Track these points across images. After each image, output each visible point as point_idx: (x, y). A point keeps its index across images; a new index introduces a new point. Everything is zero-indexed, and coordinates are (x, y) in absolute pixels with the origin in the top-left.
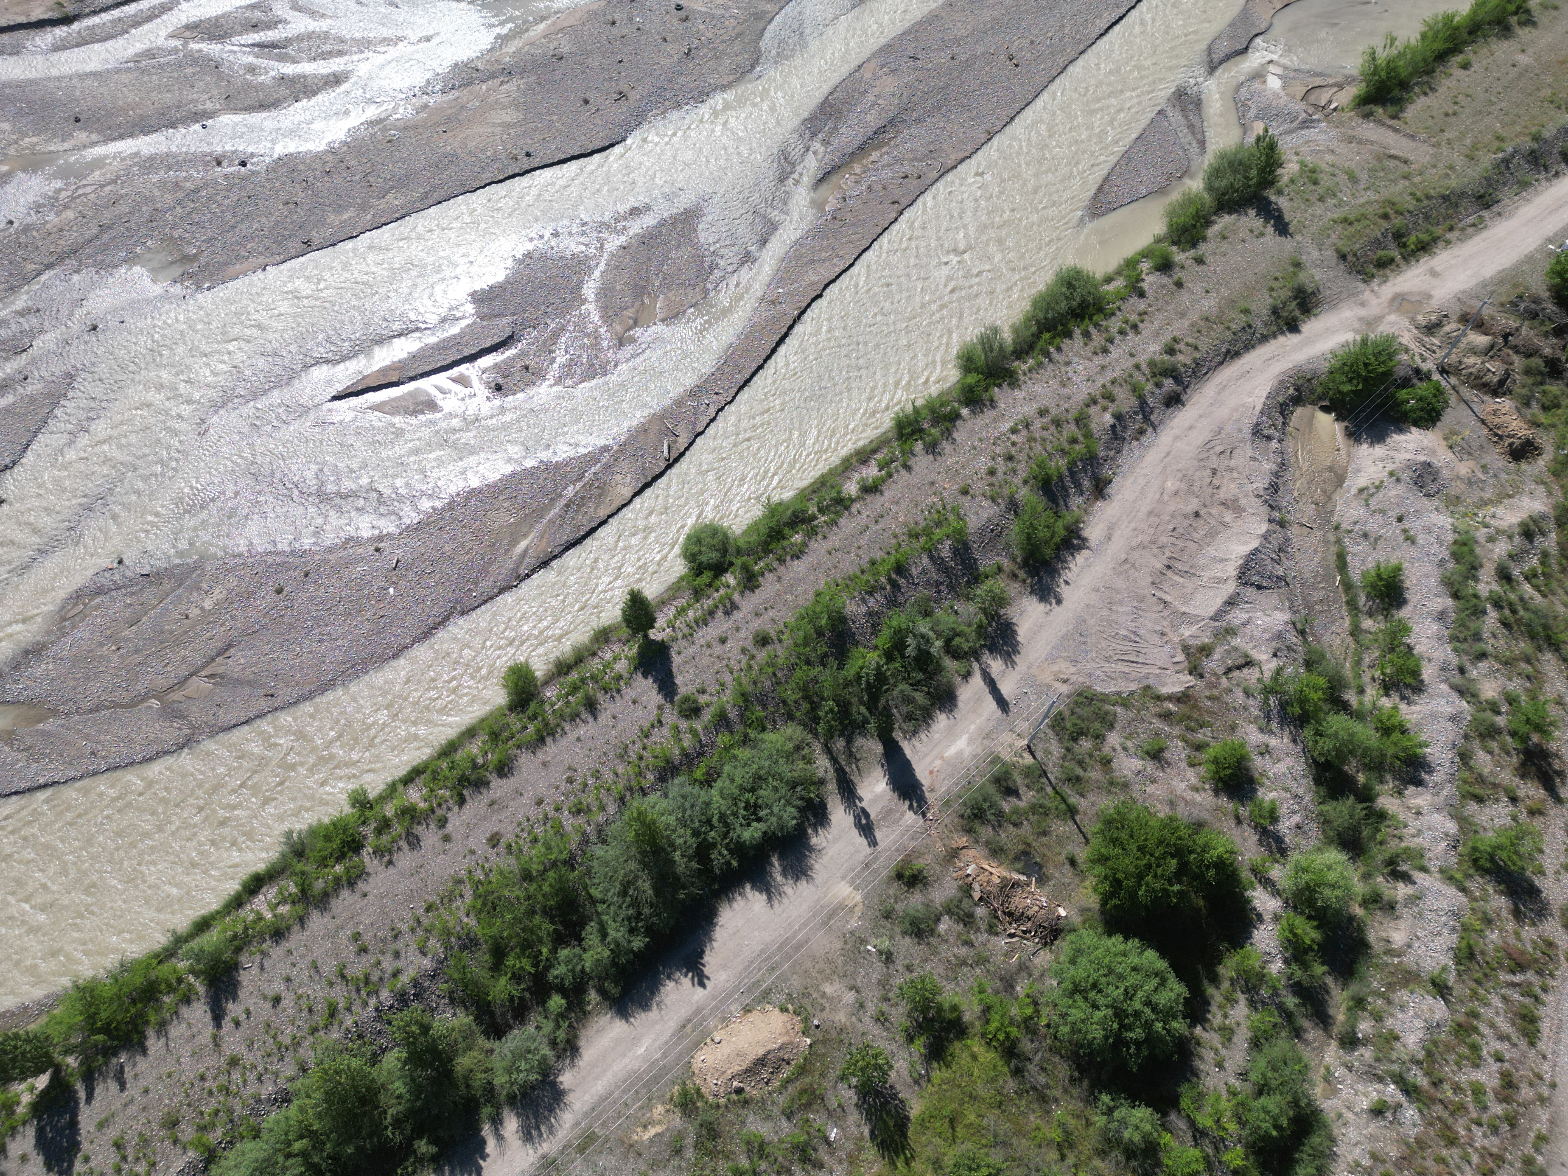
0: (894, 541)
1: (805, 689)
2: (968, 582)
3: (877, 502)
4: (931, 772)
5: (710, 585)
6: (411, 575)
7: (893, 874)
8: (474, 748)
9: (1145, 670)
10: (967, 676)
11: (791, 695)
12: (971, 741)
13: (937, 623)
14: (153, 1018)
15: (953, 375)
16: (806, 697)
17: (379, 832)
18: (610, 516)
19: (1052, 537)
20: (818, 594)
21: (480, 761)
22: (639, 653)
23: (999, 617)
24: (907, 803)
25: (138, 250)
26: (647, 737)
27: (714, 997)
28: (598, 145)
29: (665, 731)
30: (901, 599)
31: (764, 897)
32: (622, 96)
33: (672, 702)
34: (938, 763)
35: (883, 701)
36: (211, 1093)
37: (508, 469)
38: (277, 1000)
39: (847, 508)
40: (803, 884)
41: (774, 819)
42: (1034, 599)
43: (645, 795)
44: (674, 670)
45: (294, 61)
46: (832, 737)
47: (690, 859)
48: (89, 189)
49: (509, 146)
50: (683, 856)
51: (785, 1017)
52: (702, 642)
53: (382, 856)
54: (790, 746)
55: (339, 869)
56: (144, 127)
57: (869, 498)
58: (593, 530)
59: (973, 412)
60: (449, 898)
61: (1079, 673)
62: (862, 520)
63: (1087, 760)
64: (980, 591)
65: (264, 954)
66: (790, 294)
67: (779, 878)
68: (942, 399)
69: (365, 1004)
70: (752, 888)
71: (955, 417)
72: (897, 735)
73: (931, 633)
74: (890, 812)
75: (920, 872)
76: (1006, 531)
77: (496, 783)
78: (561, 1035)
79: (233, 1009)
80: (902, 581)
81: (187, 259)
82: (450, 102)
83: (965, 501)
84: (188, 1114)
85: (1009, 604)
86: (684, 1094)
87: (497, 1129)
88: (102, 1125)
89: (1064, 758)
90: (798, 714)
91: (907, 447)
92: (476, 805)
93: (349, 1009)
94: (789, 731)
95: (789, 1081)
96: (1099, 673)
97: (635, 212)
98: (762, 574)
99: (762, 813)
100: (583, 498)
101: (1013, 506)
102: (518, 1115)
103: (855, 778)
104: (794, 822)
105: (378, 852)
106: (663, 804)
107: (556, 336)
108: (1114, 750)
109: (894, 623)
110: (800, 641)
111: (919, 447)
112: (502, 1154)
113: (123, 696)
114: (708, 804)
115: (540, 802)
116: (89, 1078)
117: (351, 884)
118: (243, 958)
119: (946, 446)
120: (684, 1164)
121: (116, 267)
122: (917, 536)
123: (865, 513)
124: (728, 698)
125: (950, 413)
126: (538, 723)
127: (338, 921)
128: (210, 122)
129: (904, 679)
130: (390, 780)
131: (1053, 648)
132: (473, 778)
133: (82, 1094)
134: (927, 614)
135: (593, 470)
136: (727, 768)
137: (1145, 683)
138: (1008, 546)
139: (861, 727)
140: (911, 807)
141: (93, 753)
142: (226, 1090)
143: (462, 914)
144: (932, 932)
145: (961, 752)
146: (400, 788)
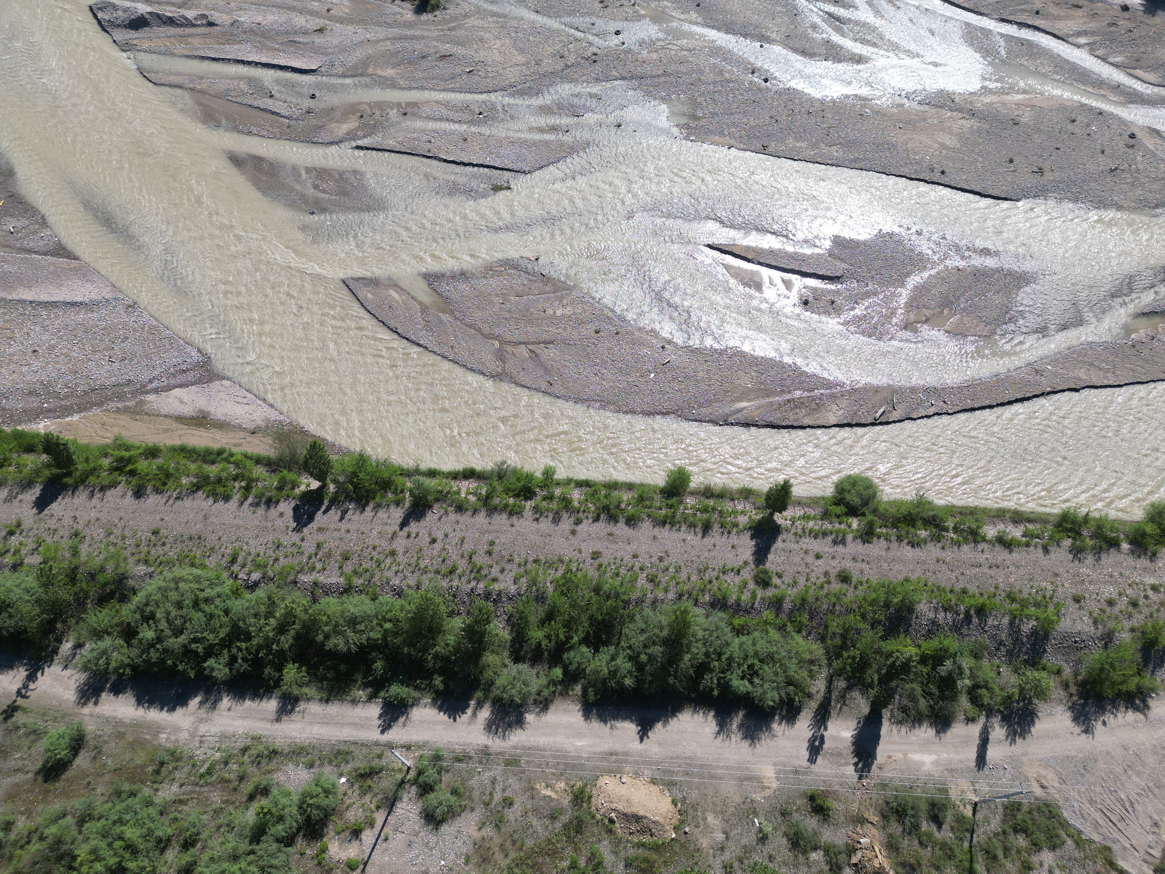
0: (992, 590)
1: (847, 630)
2: (1026, 661)
3: (1001, 555)
4: (889, 757)
5: (838, 516)
6: (669, 375)
7: (809, 793)
8: (626, 496)
9: (1116, 835)
10: (970, 720)
11: (835, 626)
12: (936, 763)
13: (979, 668)
14: (377, 499)
15: (1138, 514)
16: (843, 637)
17: (545, 499)
18: (809, 427)
19: (1121, 683)
20: (907, 580)
21: (623, 506)
22: (759, 521)
23: (1030, 703)
24: (856, 760)
25: (673, 96)
26: (724, 573)
27: (641, 755)
28: (996, 193)
29: (737, 579)
30: (965, 631)
31: (717, 729)
32: (1041, 171)
33: (757, 566)
34: (899, 756)
35: (893, 684)
36: (372, 559)
37: (772, 354)
38: (434, 541)
39: (976, 542)
40: (746, 744)
41: (760, 690)
42: (1069, 714)
43: (695, 605)
44: (773, 549)
45: (843, 35)
46: (840, 675)
47: (692, 666)
48: (675, 47)
49: (934, 160)
50: (690, 661)
51: (671, 807)
52: (804, 546)
53: (536, 513)
54: (807, 656)
55: (511, 501)
56: (729, 29)
57: (998, 548)
58: (793, 427)
59: (1132, 552)
60: (550, 565)
61: (1059, 791)
62: (981, 558)
63: (1013, 852)
64: (1031, 674)
65: (446, 511)
66: (1055, 374)
67: (734, 726)
68: (1115, 525)
69: (469, 582)
70: (715, 716)
71: (1113, 544)
72: (886, 714)
73: (967, 672)
74: (839, 754)
75: (828, 809)
76: (1087, 651)
77: (621, 525)
78: (546, 693)
79: (413, 527)
80: (975, 620)
81: (695, 118)
82: (919, 111)
83: (1073, 606)
84: (355, 560)
85: (1045, 701)
86: (582, 791)
87: (476, 709)
88: (320, 530)
89: (996, 835)
90: (829, 642)
91: (1057, 536)
92: (602, 527)
93: (460, 577)
94: (814, 647)
95: (643, 845)
96: (1076, 804)
97: (986, 252)
98: (879, 537)
99: (756, 681)
100: (802, 403)
101: (1108, 639)
102: (492, 712)
103: (834, 714)
104: (771, 703)
105: (536, 509)
106: (701, 620)
107: (867, 295)
108: (1041, 865)
109: (946, 643)
110: (869, 599)
111: (1067, 543)
112: (470, 723)
113: (486, 330)
114: (728, 644)
115: (635, 556)
116: (334, 502)
117: (511, 514)
118: (436, 506)
119: (1090, 560)
120: (550, 828)
121: (655, 99)
122: (1013, 600)
123: (987, 555)
124: (792, 593)
125: (1113, 539)
126: (669, 512)
127: (491, 528)
128: (767, 45)
129: (922, 683)
130: (571, 476)
131: (1054, 758)
132: (612, 511)
133: (323, 508)
134: (976, 656)
135: (822, 391)
136: (756, 634)
137: (1109, 844)
138: (1079, 662)
139: (865, 687)
140: (856, 764)
141: (452, 347)
142: (379, 563)
143: (549, 579)
144: (805, 852)
145: (923, 764)
146: (573, 485)
